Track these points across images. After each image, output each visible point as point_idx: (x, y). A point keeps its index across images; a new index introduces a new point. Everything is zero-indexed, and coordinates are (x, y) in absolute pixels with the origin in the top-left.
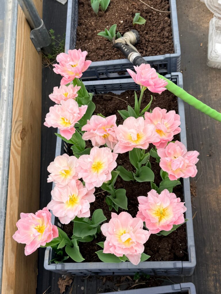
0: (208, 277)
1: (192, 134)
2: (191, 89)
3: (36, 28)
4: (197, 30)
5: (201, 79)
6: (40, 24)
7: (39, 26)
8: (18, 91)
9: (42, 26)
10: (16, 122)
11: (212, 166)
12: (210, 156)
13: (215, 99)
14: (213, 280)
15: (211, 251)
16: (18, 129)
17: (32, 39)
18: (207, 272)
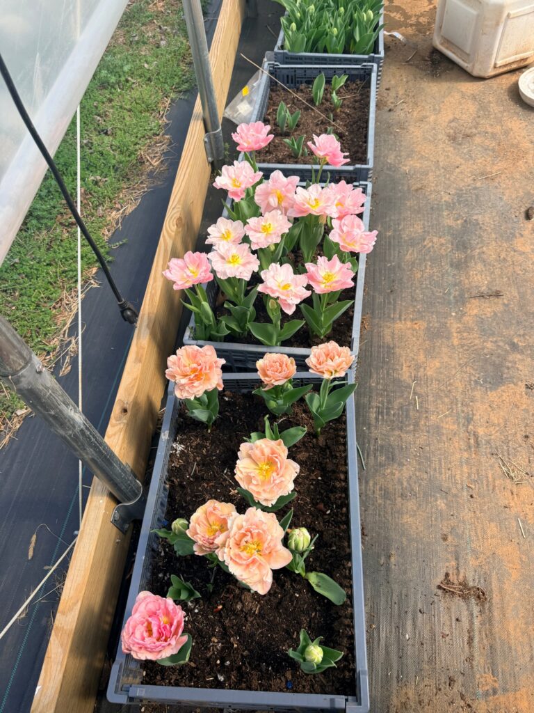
0: (369, 408)
1: (374, 270)
2: (380, 226)
3: (213, 131)
4: (394, 171)
5: (393, 218)
6: (217, 128)
7: (216, 130)
8: (181, 181)
9: (219, 130)
10: (173, 209)
11: (392, 301)
12: (392, 291)
13: (406, 238)
14: (376, 412)
15: (378, 383)
16: (175, 215)
17: (205, 142)
18: (370, 404)
